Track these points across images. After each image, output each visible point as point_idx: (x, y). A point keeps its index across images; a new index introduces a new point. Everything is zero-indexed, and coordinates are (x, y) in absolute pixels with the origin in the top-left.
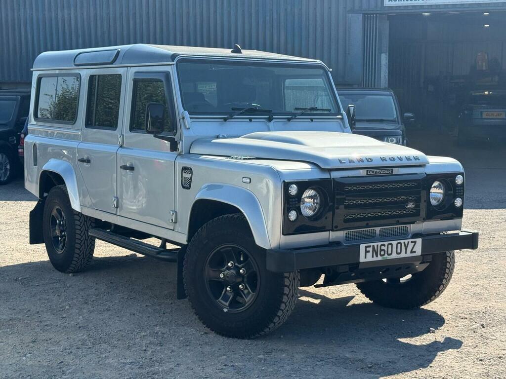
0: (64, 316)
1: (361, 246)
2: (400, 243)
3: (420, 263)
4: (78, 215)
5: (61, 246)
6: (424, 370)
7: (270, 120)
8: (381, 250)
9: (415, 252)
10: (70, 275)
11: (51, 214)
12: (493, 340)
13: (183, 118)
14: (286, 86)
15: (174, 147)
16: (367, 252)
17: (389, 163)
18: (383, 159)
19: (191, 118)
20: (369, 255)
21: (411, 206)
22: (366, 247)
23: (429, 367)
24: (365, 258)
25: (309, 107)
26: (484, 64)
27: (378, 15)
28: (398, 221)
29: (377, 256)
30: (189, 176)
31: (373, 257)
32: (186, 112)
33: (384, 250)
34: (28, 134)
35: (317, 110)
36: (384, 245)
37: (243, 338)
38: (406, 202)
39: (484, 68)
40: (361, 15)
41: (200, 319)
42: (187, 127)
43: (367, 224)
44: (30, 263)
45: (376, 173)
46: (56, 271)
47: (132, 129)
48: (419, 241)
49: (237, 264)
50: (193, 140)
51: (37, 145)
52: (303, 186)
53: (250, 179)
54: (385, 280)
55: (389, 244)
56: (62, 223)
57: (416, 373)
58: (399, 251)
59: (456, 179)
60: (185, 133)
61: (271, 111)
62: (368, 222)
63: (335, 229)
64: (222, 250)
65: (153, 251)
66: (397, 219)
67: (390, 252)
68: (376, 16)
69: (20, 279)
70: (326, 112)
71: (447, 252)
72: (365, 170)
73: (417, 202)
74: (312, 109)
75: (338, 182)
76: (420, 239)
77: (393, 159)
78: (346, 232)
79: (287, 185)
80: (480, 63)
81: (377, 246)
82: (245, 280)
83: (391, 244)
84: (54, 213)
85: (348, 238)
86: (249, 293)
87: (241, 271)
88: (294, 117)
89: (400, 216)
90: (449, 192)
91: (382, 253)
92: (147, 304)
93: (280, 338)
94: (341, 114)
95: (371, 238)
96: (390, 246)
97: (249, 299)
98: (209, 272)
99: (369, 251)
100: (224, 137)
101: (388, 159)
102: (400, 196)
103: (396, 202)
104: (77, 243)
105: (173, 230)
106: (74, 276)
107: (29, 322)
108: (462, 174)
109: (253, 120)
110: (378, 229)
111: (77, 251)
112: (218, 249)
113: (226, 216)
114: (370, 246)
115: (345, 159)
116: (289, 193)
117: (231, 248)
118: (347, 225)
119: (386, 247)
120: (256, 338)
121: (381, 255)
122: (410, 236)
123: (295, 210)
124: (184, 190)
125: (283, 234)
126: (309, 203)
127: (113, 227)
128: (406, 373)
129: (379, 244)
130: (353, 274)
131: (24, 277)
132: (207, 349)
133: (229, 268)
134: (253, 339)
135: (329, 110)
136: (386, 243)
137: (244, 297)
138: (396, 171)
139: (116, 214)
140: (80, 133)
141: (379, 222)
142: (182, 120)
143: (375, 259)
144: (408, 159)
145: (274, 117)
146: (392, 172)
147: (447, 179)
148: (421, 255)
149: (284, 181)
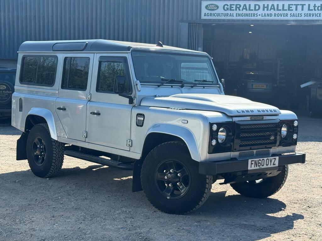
0: (62, 202)
1: (249, 160)
2: (268, 159)
3: (277, 171)
4: (54, 142)
5: (40, 161)
6: (292, 230)
7: (182, 87)
8: (259, 163)
9: (275, 164)
10: (48, 179)
11: (33, 141)
12: (319, 214)
13: (137, 85)
14: (181, 66)
15: (131, 101)
16: (252, 164)
17: (262, 113)
18: (259, 111)
19: (141, 85)
20: (253, 165)
21: (272, 138)
22: (252, 161)
23: (294, 229)
24: (251, 167)
25: (202, 80)
26: (248, 56)
27: (197, 24)
28: (266, 147)
29: (257, 166)
30: (142, 119)
31: (255, 167)
32: (138, 81)
33: (260, 163)
34: (14, 92)
35: (207, 81)
36: (260, 160)
37: (179, 214)
38: (270, 136)
39: (248, 58)
40: (187, 24)
41: (151, 203)
42: (139, 90)
43: (251, 148)
44: (16, 172)
45: (255, 119)
46: (36, 177)
47: (98, 90)
48: (277, 158)
49: (175, 171)
50: (142, 98)
51: (23, 99)
52: (219, 125)
53: (187, 121)
54: (248, 182)
55: (263, 160)
56: (41, 147)
57: (289, 232)
58: (267, 164)
59: (294, 123)
60: (138, 94)
61: (183, 81)
62: (251, 147)
63: (234, 151)
64: (166, 163)
65: (114, 163)
66: (265, 146)
67: (263, 164)
68: (196, 25)
69: (17, 181)
70: (210, 83)
71: (286, 165)
72: (250, 117)
73: (276, 135)
74: (204, 81)
75: (237, 124)
76: (278, 157)
77: (263, 111)
78: (239, 152)
79: (211, 125)
80: (246, 55)
81: (257, 160)
82: (181, 180)
83: (264, 160)
84: (36, 141)
85: (240, 156)
86: (183, 187)
87: (178, 175)
88: (195, 85)
89: (266, 144)
90: (290, 130)
91: (259, 165)
92: (109, 196)
93: (200, 214)
94: (219, 84)
95: (252, 156)
96: (263, 161)
97: (183, 191)
98: (158, 175)
99: (253, 164)
100: (159, 97)
101: (261, 111)
102: (267, 132)
103: (264, 136)
104: (54, 159)
105: (129, 151)
106: (50, 179)
107: (42, 206)
108: (297, 120)
109: (173, 87)
110: (255, 151)
111: (53, 164)
112: (164, 162)
113: (169, 142)
114: (253, 161)
115: (240, 110)
116: (212, 129)
117: (172, 161)
118: (241, 148)
119: (261, 161)
120: (187, 214)
121: (259, 166)
122: (270, 155)
123: (215, 139)
124: (138, 127)
125: (208, 153)
126: (222, 135)
127: (80, 149)
128: (284, 232)
129: (258, 159)
130: (244, 177)
131: (19, 180)
132: (162, 220)
133: (170, 173)
134: (185, 215)
135: (212, 82)
136: (261, 159)
137: (180, 190)
138: (265, 118)
139: (85, 142)
140: (57, 92)
141: (256, 147)
142: (135, 86)
143: (256, 168)
144: (271, 111)
145: (185, 85)
146: (263, 118)
147: (289, 123)
148: (278, 166)
149: (210, 123)
